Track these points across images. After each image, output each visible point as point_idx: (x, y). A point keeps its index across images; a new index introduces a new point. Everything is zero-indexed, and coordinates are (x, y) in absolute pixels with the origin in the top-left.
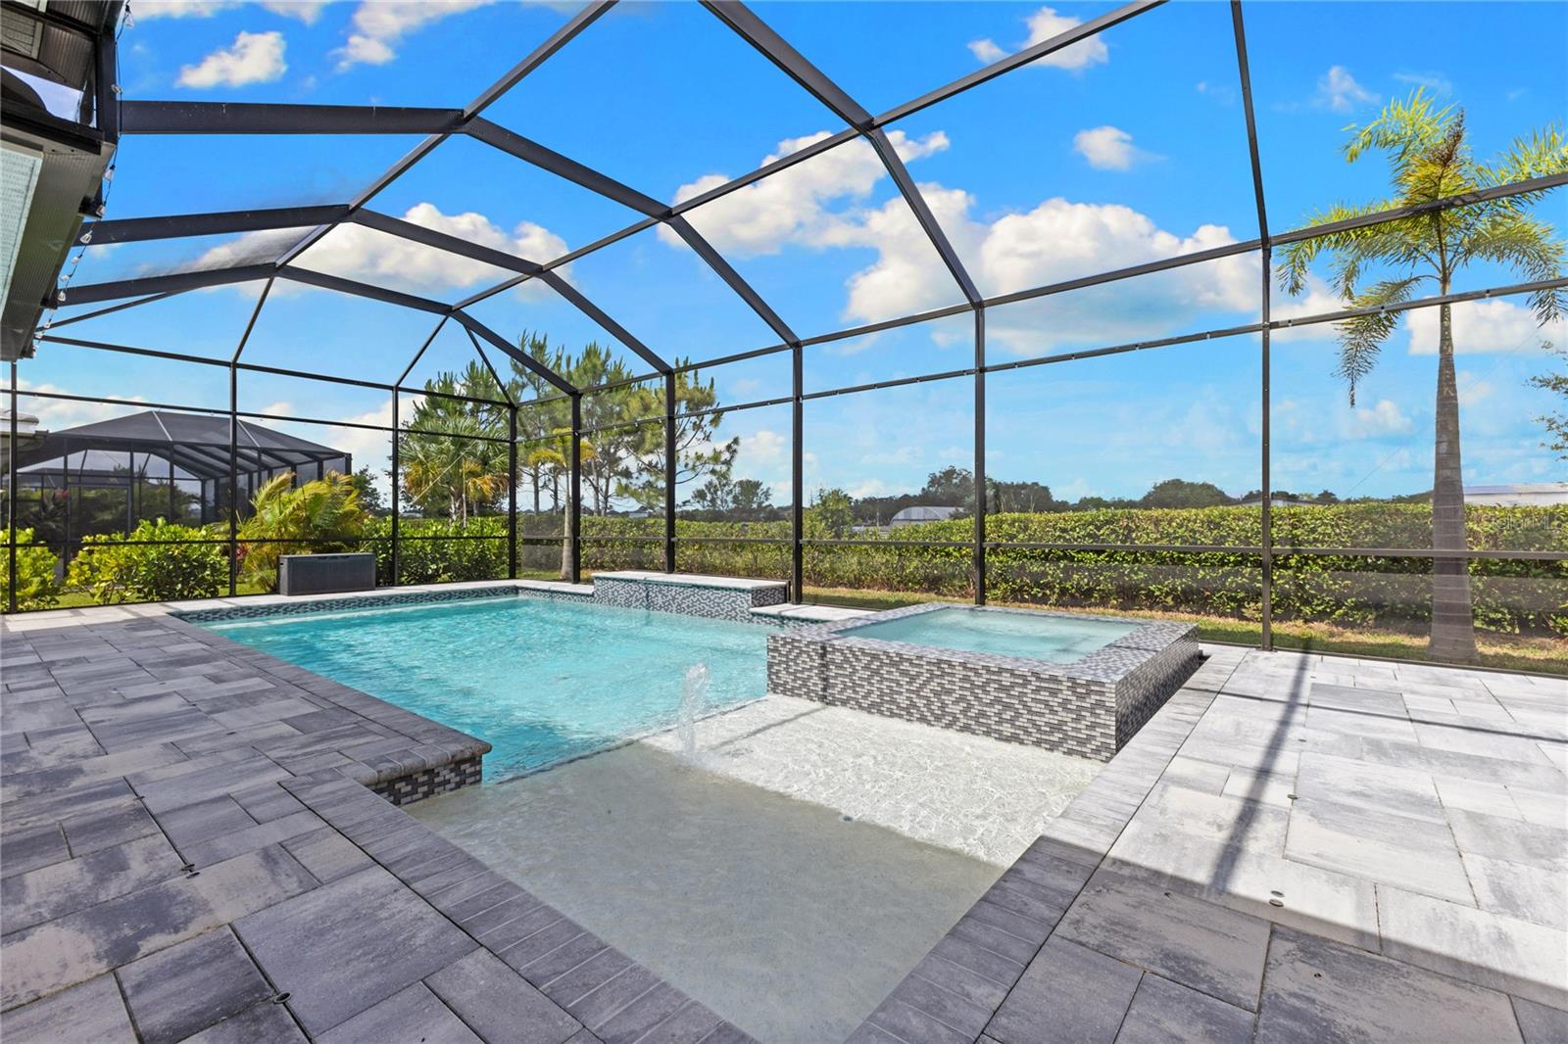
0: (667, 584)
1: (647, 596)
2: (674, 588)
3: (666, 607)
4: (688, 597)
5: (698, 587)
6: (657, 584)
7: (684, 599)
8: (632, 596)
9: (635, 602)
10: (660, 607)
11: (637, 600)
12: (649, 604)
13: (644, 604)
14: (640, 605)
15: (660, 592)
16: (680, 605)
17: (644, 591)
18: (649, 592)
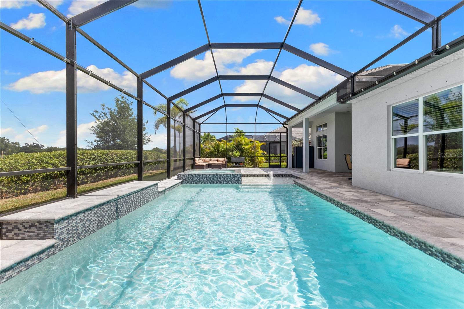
0: (129, 195)
1: (117, 209)
3: (128, 210)
5: (143, 189)
8: (104, 217)
9: (107, 220)
10: (125, 212)
11: (109, 217)
12: (118, 214)
13: (114, 217)
14: (112, 219)
15: (125, 202)
16: (135, 204)
17: (114, 207)
18: (117, 206)
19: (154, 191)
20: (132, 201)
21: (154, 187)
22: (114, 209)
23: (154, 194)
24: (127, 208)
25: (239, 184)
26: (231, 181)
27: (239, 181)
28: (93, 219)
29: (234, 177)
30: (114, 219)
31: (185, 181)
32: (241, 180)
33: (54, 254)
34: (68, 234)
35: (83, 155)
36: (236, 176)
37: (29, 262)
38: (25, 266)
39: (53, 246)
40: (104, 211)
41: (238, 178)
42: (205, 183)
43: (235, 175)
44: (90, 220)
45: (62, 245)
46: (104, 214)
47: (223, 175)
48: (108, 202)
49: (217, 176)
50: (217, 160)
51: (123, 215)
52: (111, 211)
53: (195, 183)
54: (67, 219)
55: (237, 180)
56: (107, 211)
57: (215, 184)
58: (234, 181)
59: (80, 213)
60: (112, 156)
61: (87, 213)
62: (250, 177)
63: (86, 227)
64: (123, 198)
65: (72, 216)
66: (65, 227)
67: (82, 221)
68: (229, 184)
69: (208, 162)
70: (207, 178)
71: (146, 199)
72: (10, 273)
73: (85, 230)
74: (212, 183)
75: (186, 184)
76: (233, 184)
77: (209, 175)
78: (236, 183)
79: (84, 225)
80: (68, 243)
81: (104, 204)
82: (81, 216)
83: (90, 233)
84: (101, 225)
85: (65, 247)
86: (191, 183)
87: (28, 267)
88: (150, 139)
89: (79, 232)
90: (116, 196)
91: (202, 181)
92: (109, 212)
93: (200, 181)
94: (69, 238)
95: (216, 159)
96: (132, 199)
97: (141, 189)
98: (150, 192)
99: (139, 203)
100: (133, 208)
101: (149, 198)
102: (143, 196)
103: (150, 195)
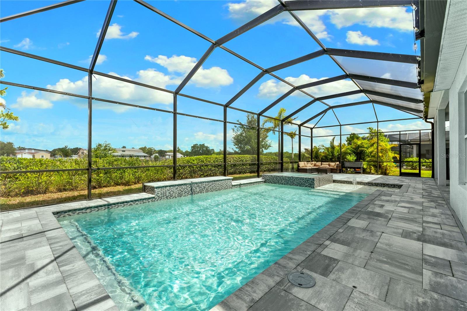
0: (201, 183)
1: (191, 189)
2: (205, 184)
3: (201, 192)
4: (211, 186)
5: (215, 181)
6: (196, 183)
7: (209, 186)
8: (182, 192)
9: (184, 194)
10: (198, 192)
11: (186, 192)
12: (192, 192)
13: (190, 193)
14: (188, 194)
15: (198, 186)
16: (207, 189)
17: (190, 188)
18: (192, 188)
19: (227, 183)
20: (204, 187)
21: (227, 181)
22: (190, 189)
23: (227, 186)
24: (200, 190)
25: (312, 188)
26: (305, 184)
27: (312, 185)
28: (175, 191)
29: (307, 181)
30: (189, 194)
31: (267, 181)
32: (314, 184)
33: (154, 201)
34: (161, 194)
35: (210, 159)
36: (309, 180)
37: (144, 201)
38: (143, 202)
39: (154, 198)
40: (182, 188)
41: (311, 182)
42: (282, 184)
43: (309, 178)
44: (173, 191)
45: (158, 199)
46: (182, 190)
47: (297, 178)
48: (185, 184)
49: (292, 179)
50: (329, 165)
51: (197, 194)
52: (187, 189)
53: (275, 183)
54: (161, 188)
55: (310, 184)
56: (184, 189)
57: (291, 185)
58: (307, 184)
59: (167, 186)
60: (230, 159)
61: (172, 187)
62: (344, 183)
63: (171, 194)
64: (196, 184)
65: (163, 187)
66: (160, 191)
67: (168, 190)
68: (303, 187)
69: (320, 166)
70: (284, 179)
71: (218, 188)
72: (137, 202)
73: (170, 195)
74: (288, 184)
75: (269, 183)
76: (306, 187)
77: (286, 177)
78: (309, 187)
79: (170, 193)
80: (161, 199)
81: (182, 185)
82: (168, 188)
83: (173, 198)
84: (180, 195)
85: (160, 200)
86: (272, 183)
87: (144, 203)
88: (271, 145)
89: (167, 195)
90: (191, 182)
91: (280, 182)
92: (185, 189)
93: (278, 182)
94: (161, 197)
95: (328, 163)
96: (204, 185)
97: (213, 181)
98: (222, 183)
99: (211, 189)
100: (205, 191)
101: (221, 188)
102: (215, 186)
103: (222, 186)
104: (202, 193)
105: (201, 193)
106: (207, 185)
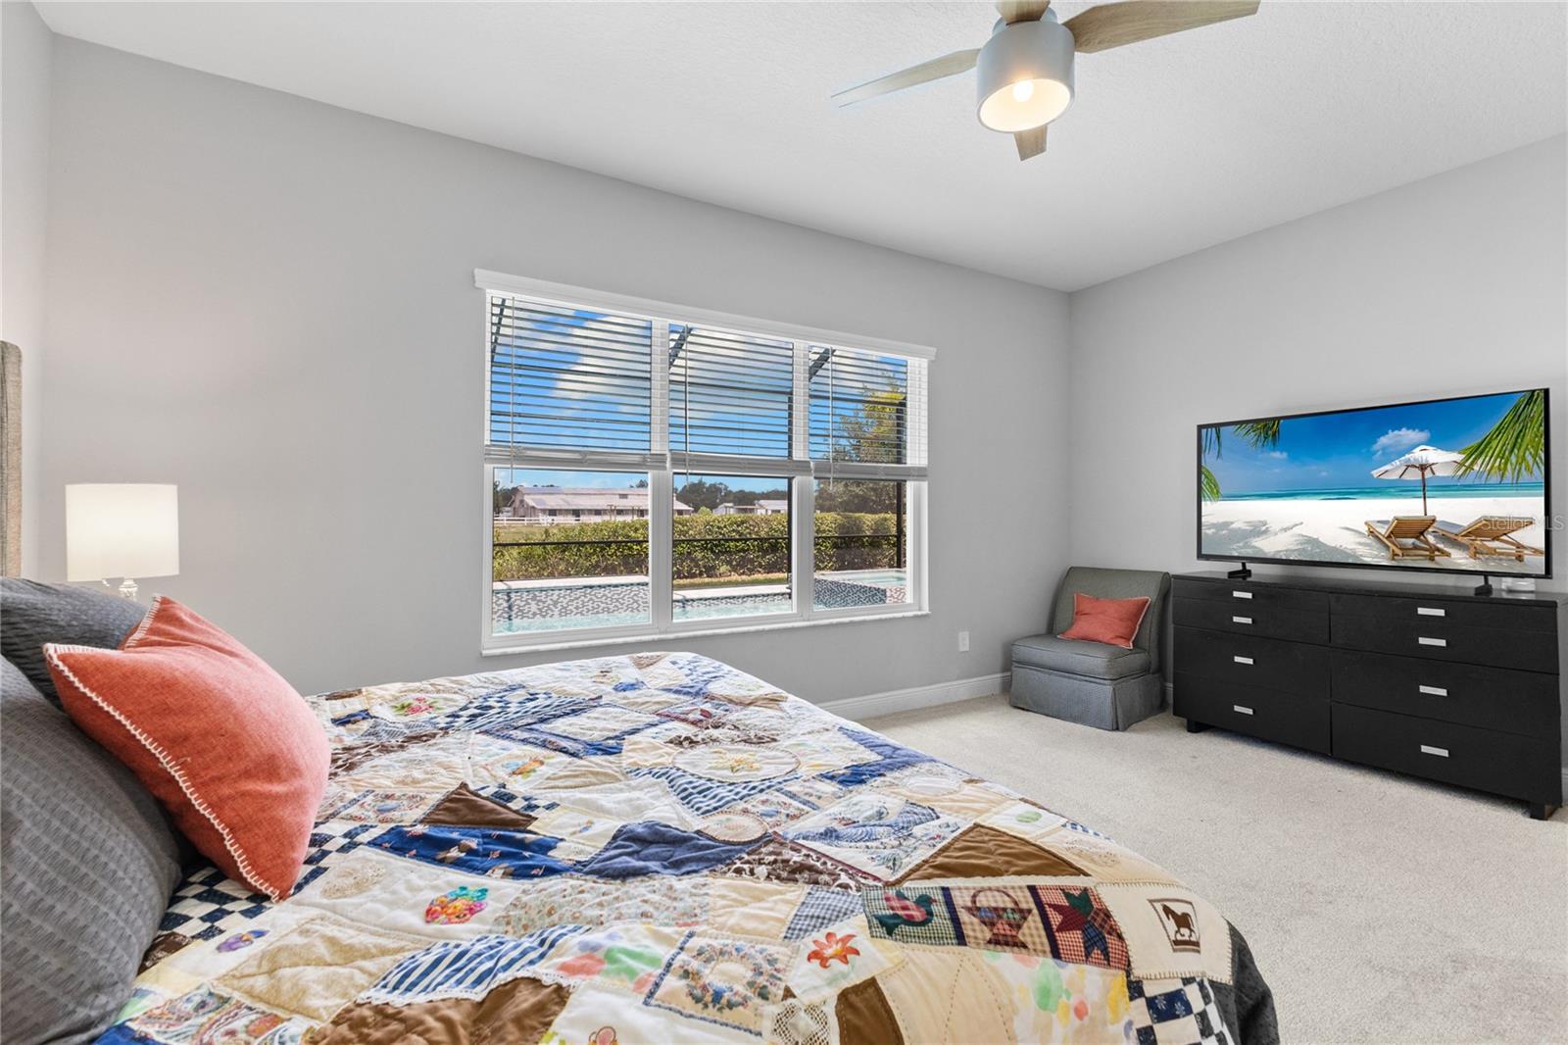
0: (545, 590)
4: (577, 598)
6: (528, 591)
7: (572, 600)
15: (533, 599)
16: (564, 608)
19: (635, 595)
20: (556, 602)
21: (635, 588)
23: (636, 602)
71: (604, 605)
96: (555, 597)
97: (585, 587)
98: (619, 594)
99: (577, 608)
100: (556, 612)
101: (616, 606)
102: (591, 599)
103: (617, 601)
104: (548, 618)
105: (544, 616)
106: (564, 597)
